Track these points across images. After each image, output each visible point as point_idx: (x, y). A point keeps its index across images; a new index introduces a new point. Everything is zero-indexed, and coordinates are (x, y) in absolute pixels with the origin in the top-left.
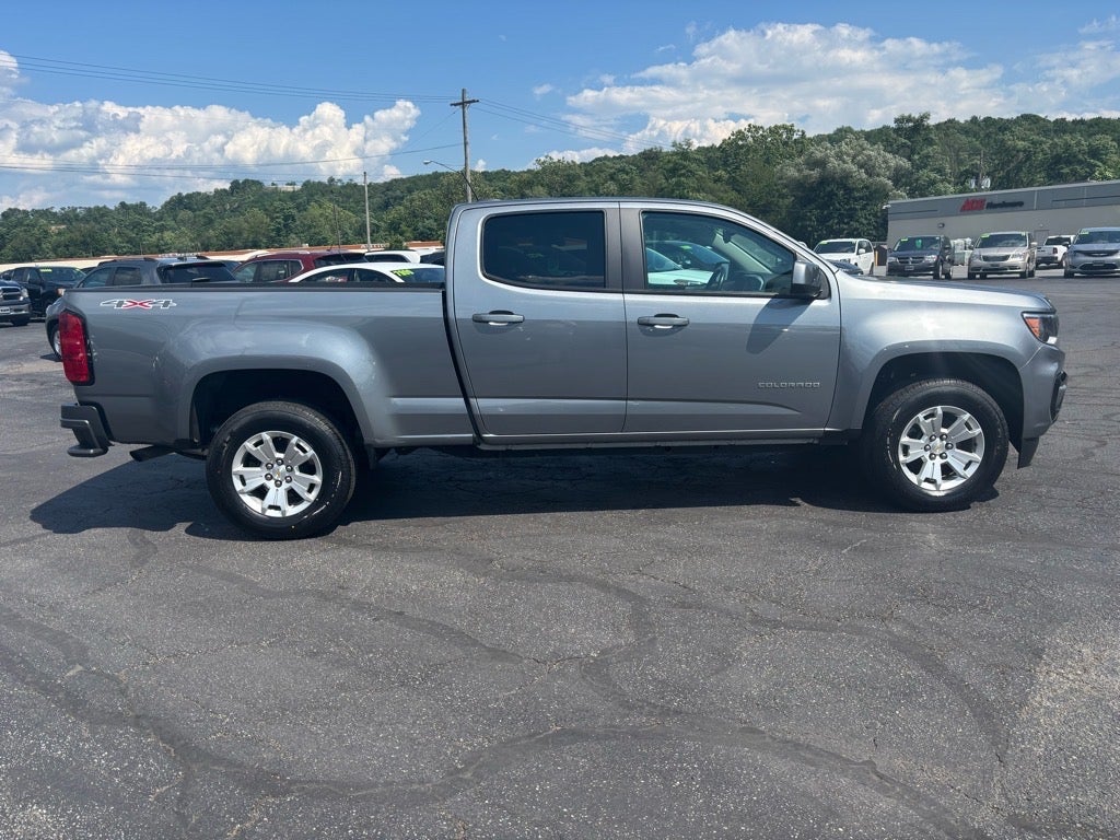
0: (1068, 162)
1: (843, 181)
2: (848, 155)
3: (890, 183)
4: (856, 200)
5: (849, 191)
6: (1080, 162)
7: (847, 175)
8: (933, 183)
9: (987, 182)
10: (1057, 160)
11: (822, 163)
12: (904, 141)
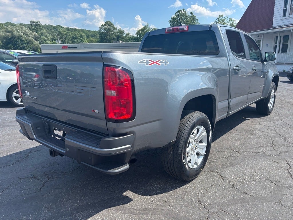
0: (76, 39)
1: (19, 38)
2: (19, 30)
3: (33, 39)
4: (24, 43)
5: (22, 41)
6: (78, 39)
7: (21, 36)
8: (45, 40)
9: (60, 42)
10: (73, 38)
11: (11, 32)
12: (34, 28)
